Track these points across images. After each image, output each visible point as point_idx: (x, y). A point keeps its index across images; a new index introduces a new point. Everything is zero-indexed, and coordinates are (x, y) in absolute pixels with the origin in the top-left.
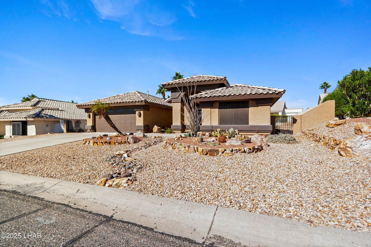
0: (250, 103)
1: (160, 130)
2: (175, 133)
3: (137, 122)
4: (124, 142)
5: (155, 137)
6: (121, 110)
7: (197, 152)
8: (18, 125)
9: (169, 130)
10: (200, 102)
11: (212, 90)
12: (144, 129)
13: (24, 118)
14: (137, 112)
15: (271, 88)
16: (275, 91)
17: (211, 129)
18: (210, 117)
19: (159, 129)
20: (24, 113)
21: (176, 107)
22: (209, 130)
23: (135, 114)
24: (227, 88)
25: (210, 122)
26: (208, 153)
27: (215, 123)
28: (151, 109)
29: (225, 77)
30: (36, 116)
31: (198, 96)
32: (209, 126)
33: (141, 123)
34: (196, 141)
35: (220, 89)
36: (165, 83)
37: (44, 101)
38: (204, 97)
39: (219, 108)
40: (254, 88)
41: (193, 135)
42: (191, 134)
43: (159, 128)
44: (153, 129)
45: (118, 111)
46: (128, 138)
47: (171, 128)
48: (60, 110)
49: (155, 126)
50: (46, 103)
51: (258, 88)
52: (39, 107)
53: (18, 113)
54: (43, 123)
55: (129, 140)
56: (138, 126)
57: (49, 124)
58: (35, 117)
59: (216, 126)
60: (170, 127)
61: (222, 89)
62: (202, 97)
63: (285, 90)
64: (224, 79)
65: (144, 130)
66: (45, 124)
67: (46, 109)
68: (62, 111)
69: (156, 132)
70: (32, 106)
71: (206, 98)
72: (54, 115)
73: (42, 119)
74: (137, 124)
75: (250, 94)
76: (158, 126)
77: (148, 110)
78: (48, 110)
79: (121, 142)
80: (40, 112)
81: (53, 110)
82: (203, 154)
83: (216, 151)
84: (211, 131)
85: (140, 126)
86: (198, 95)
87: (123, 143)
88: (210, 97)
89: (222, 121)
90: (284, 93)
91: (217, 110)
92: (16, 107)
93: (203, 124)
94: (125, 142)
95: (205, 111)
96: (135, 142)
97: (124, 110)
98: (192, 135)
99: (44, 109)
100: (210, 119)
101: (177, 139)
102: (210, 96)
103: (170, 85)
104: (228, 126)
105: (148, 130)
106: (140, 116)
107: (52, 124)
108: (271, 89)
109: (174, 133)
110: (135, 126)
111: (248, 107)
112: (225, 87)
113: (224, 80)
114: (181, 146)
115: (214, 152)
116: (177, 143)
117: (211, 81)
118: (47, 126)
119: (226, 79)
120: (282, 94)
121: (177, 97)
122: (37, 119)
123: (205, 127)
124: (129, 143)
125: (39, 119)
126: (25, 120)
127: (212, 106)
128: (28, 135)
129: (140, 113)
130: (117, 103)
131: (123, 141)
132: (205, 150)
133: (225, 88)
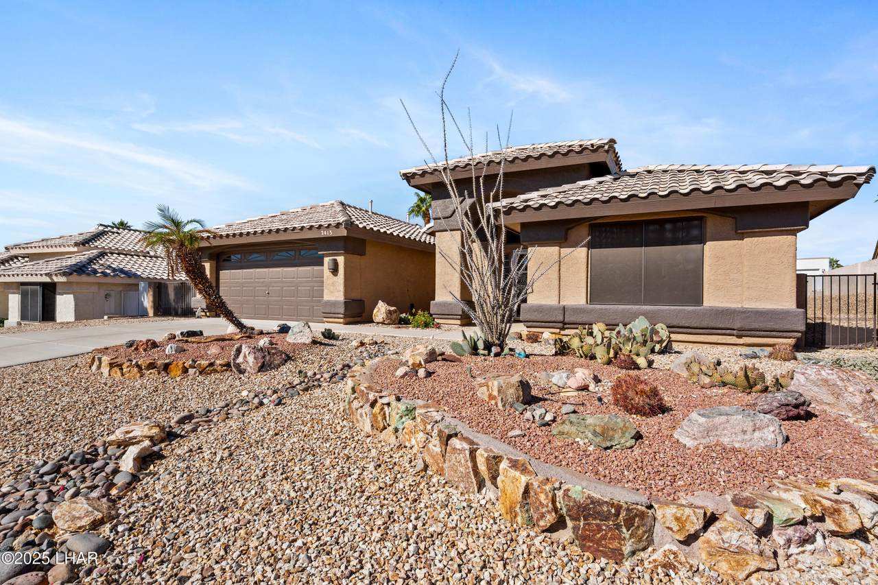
0: (711, 224)
1: (394, 316)
2: (439, 328)
3: (326, 291)
4: (222, 365)
5: (362, 344)
6: (284, 254)
7: (489, 493)
8: (34, 293)
9: (421, 316)
10: (523, 225)
11: (566, 187)
12: (345, 312)
13: (46, 274)
14: (326, 260)
15: (805, 165)
16: (825, 174)
17: (561, 318)
18: (556, 276)
19: (390, 312)
20: (56, 261)
21: (448, 245)
22: (553, 319)
23: (322, 264)
24: (615, 179)
25: (557, 292)
26: (570, 524)
27: (576, 296)
28: (369, 249)
29: (612, 141)
30: (75, 271)
31: (514, 205)
32: (551, 309)
33: (337, 294)
34: (491, 397)
35: (593, 181)
36: (413, 170)
37: (117, 233)
38: (537, 205)
39: (591, 246)
40: (723, 171)
41: (488, 346)
42: (481, 345)
43: (393, 308)
44: (375, 311)
45: (276, 257)
46: (239, 351)
47: (428, 309)
48: (151, 257)
49: (381, 304)
50: (120, 237)
51: (740, 172)
52: (96, 247)
53: (41, 262)
54: (94, 289)
55: (240, 360)
56: (328, 301)
57: (113, 293)
58: (71, 274)
59: (577, 309)
60: (426, 308)
61: (600, 183)
62: (529, 206)
63: (873, 170)
64: (606, 147)
65: (346, 316)
66: (103, 293)
67: (112, 253)
68: (155, 259)
69: (381, 320)
70: (76, 244)
71: (544, 209)
72: (128, 268)
73: (91, 279)
74: (326, 297)
75: (715, 189)
76: (388, 305)
77: (362, 253)
78: (117, 256)
79: (211, 364)
80: (91, 261)
81: (132, 256)
82: (531, 522)
83: (629, 523)
84: (561, 325)
85: (334, 304)
86: (517, 201)
87: (215, 371)
88: (560, 207)
89: (599, 289)
90: (867, 181)
91: (581, 253)
92: (41, 248)
93: (532, 300)
94: (228, 365)
95: (539, 256)
96: (263, 368)
97: (293, 253)
98: (484, 349)
99: (106, 254)
100: (556, 282)
101: (406, 374)
102: (558, 203)
103: (427, 175)
104: (623, 310)
105: (360, 315)
106: (335, 271)
107: (121, 291)
108: (801, 169)
109: (438, 326)
110: (320, 301)
111: (702, 240)
112: (609, 176)
113: (607, 152)
114: (408, 423)
115: (618, 527)
116: (394, 403)
117: (561, 156)
118: (107, 296)
119: (615, 146)
120: (859, 186)
121: (450, 213)
122: (75, 278)
123: (539, 309)
124: (242, 372)
125: (84, 278)
126: (47, 279)
127: (566, 239)
128: (58, 321)
129: (336, 263)
130: (270, 231)
131: (218, 362)
132: (542, 497)
133: (608, 178)
